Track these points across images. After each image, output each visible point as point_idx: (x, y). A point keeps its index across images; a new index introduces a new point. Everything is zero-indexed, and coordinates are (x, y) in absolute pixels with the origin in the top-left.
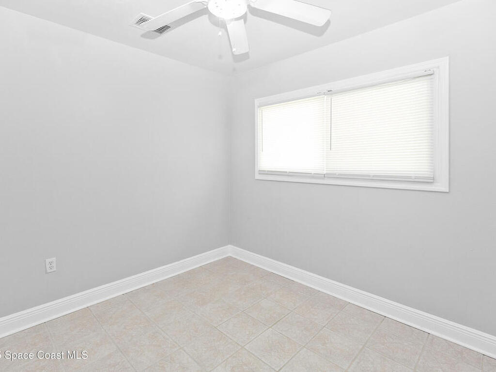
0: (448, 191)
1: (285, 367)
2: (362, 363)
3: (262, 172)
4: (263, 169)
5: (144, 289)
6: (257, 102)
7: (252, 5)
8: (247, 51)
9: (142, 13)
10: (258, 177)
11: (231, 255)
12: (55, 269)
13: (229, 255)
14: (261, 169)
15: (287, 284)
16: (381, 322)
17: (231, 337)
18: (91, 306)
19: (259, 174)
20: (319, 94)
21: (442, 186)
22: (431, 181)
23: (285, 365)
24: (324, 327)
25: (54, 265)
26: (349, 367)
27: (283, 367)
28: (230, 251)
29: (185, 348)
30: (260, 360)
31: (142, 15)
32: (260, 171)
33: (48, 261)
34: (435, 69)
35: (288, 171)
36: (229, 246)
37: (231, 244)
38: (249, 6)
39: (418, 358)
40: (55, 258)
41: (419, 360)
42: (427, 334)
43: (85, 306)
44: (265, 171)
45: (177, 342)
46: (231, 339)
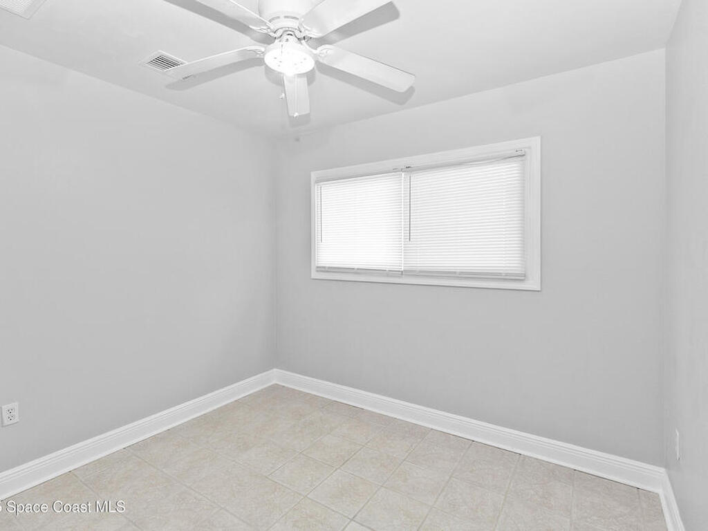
0: (539, 289)
1: (360, 513)
2: (449, 496)
3: (322, 269)
4: (322, 265)
5: (155, 439)
6: (314, 175)
7: (321, 61)
8: (308, 112)
9: (160, 51)
10: (314, 275)
11: (277, 383)
12: (16, 420)
13: (274, 382)
14: (319, 265)
15: (355, 413)
16: (469, 448)
17: (288, 486)
18: (75, 469)
19: (317, 271)
20: (395, 170)
21: (533, 284)
22: (521, 278)
23: (359, 511)
24: (404, 460)
25: (16, 413)
26: (435, 502)
27: (358, 513)
28: (275, 376)
29: (227, 508)
30: (329, 508)
31: (159, 53)
32: (318, 267)
33: (5, 408)
34: (526, 150)
35: (356, 267)
36: (275, 370)
37: (277, 367)
38: (317, 63)
39: (509, 482)
40: (17, 404)
41: (510, 484)
42: (517, 456)
43: (66, 470)
44: (324, 267)
45: (216, 501)
46: (289, 489)
